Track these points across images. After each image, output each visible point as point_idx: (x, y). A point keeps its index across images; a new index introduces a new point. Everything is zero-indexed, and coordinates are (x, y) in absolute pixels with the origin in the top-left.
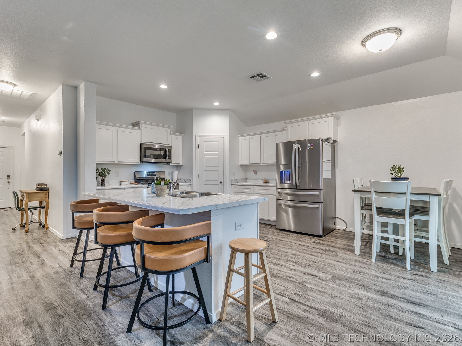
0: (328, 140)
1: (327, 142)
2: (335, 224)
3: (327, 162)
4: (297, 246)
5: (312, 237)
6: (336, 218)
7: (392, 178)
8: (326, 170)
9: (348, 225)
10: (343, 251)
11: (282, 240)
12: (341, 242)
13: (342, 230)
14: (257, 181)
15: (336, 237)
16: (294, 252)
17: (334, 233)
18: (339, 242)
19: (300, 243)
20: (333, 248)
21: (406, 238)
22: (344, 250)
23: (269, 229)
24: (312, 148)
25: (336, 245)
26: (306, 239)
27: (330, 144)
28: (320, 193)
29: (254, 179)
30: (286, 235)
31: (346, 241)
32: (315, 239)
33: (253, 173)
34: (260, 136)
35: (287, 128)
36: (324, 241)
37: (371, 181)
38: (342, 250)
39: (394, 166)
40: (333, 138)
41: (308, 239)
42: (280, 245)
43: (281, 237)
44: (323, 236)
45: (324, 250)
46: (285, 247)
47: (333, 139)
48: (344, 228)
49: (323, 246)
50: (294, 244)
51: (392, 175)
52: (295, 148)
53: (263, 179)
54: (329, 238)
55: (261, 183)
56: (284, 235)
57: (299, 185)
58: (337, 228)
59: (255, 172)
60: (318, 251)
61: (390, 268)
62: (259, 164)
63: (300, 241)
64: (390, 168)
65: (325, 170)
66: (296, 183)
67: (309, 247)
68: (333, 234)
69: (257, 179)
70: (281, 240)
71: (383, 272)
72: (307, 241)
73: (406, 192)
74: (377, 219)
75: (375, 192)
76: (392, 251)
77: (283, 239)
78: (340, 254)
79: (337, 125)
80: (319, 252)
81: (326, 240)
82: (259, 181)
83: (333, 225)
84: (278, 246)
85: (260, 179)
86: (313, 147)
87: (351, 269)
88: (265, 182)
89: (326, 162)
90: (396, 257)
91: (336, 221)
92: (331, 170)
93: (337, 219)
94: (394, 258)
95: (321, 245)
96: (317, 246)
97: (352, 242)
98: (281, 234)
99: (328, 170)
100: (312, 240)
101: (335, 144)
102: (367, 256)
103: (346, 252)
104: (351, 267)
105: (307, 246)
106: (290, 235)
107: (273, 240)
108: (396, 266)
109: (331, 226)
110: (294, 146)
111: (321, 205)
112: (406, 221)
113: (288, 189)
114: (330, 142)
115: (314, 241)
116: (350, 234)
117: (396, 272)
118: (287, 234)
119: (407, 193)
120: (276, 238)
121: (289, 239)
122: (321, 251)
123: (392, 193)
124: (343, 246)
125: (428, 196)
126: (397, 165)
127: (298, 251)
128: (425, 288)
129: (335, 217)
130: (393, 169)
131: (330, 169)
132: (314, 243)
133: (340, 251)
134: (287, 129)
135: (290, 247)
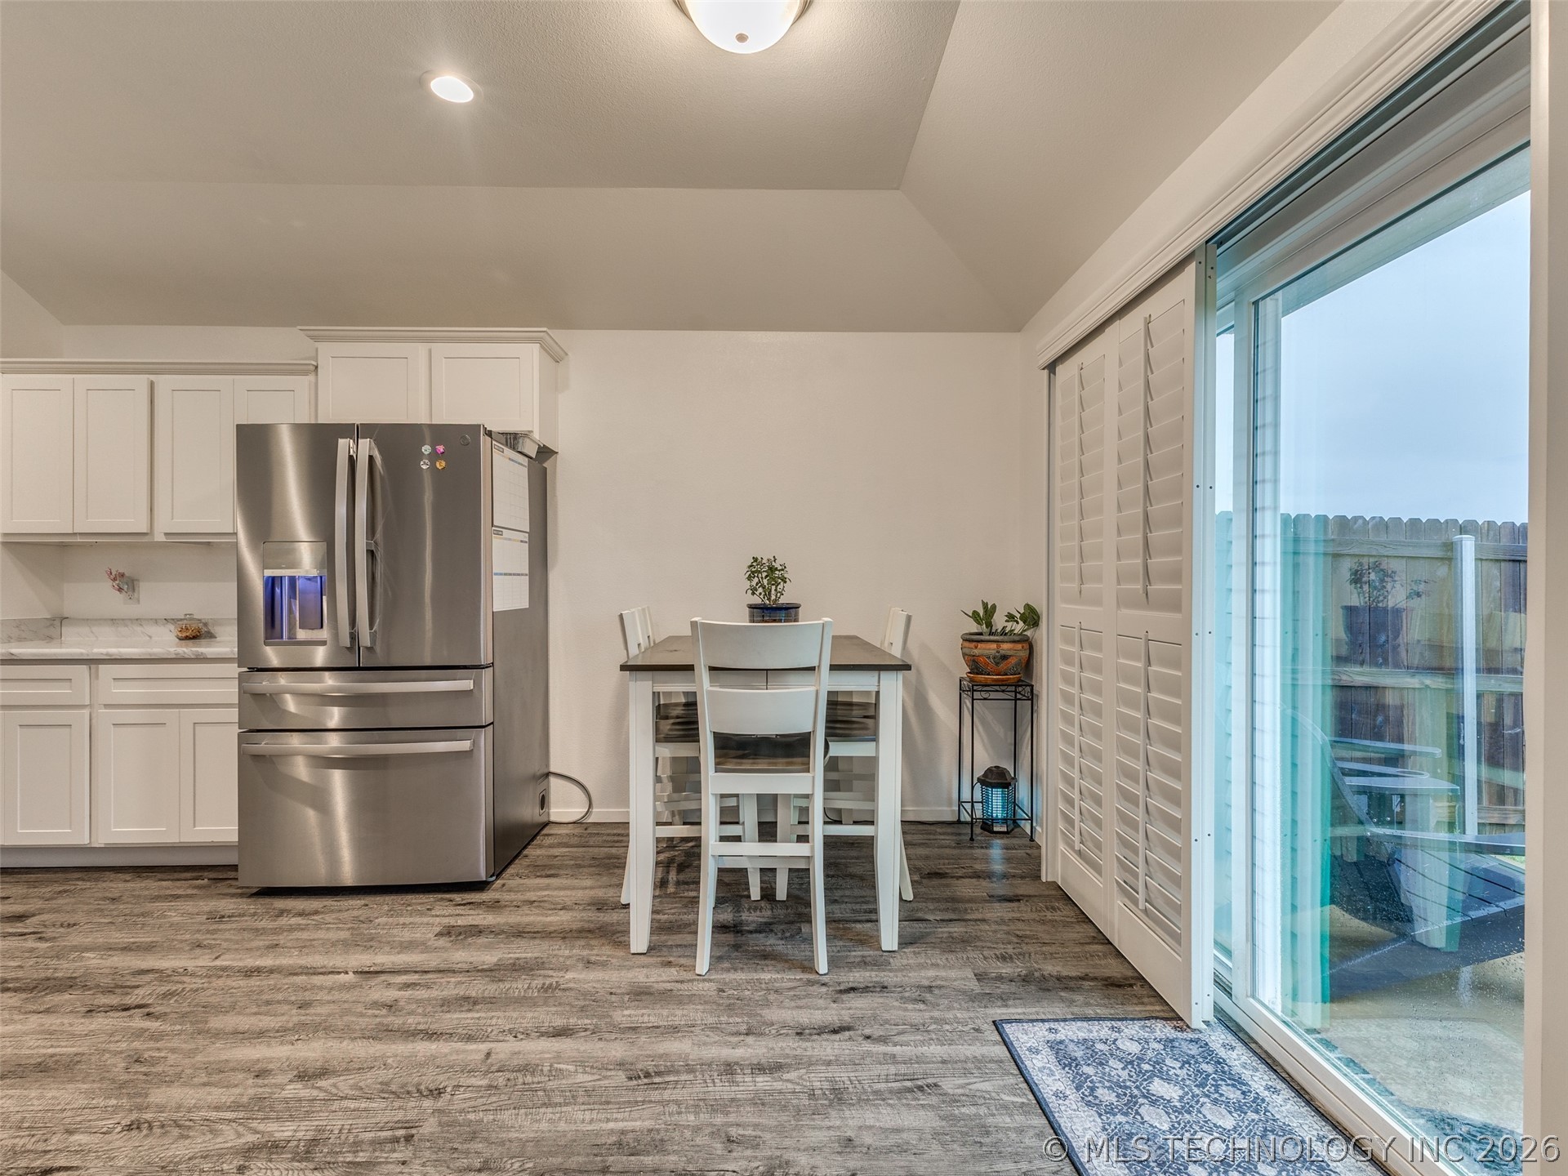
0: (515, 438)
1: (513, 448)
2: (543, 802)
3: (510, 539)
4: (344, 987)
5: (440, 896)
6: (547, 775)
7: (751, 607)
8: (505, 574)
9: (593, 798)
10: (578, 950)
11: (258, 971)
12: (569, 893)
13: (574, 823)
14: (139, 629)
15: (551, 867)
16: (312, 1051)
17: (540, 846)
18: (562, 893)
19: (364, 959)
20: (537, 942)
21: (812, 848)
22: (582, 942)
23: (189, 906)
24: (440, 465)
25: (549, 919)
26: (408, 920)
27: (527, 459)
28: (477, 683)
29: (113, 621)
30: (294, 921)
31: (588, 883)
32: (451, 910)
33: (106, 588)
34: (152, 384)
35: (317, 361)
36: (495, 906)
37: (696, 622)
38: (573, 947)
39: (755, 560)
40: (536, 436)
41: (418, 920)
42: (231, 1021)
43: (258, 949)
44: (494, 878)
45: (492, 972)
46: (267, 1022)
47: (538, 438)
48: (581, 812)
49: (488, 947)
50: (329, 980)
51: (753, 594)
52: (352, 462)
53: (174, 621)
54: (518, 881)
55: (165, 641)
56: (284, 921)
57: (370, 649)
58: (553, 819)
59: (126, 583)
60: (462, 993)
61: (763, 986)
62: (145, 539)
63: (368, 943)
64: (743, 570)
65: (501, 574)
66: (354, 637)
67: (414, 978)
68: (538, 852)
69: (138, 621)
70: (249, 973)
71: (743, 1028)
72: (407, 935)
73: (815, 663)
74: (716, 783)
75: (712, 669)
76: (755, 893)
77: (267, 962)
78: (569, 975)
79: (552, 386)
80: (466, 999)
81: (506, 897)
82: (153, 630)
83: (537, 809)
84: (217, 1035)
85: (156, 621)
86: (443, 464)
87: (621, 1065)
88: (187, 638)
89: (506, 539)
90: (769, 913)
91: (547, 790)
92: (531, 575)
93: (553, 780)
94: (766, 923)
95: (482, 940)
96: (461, 956)
97: (615, 881)
98: (264, 924)
99: (514, 575)
100: (438, 919)
101: (544, 465)
102: (678, 946)
103: (591, 948)
104: (617, 1050)
105: (406, 972)
106: (316, 912)
107: (191, 983)
108: (779, 966)
109: (528, 812)
110: (343, 444)
111: (484, 738)
112: (814, 777)
113: (327, 674)
114: (525, 451)
115: (446, 921)
116: (604, 838)
117: (787, 1003)
118: (301, 914)
119: (819, 666)
120: (218, 963)
121: (304, 947)
122: (479, 987)
123: (767, 670)
124: (578, 915)
125: (876, 674)
126: (765, 556)
127: (347, 1033)
128: (893, 1059)
129: (546, 771)
130: (753, 572)
131: (527, 572)
132: (447, 939)
133: (567, 952)
134: (317, 367)
135: (295, 1017)
